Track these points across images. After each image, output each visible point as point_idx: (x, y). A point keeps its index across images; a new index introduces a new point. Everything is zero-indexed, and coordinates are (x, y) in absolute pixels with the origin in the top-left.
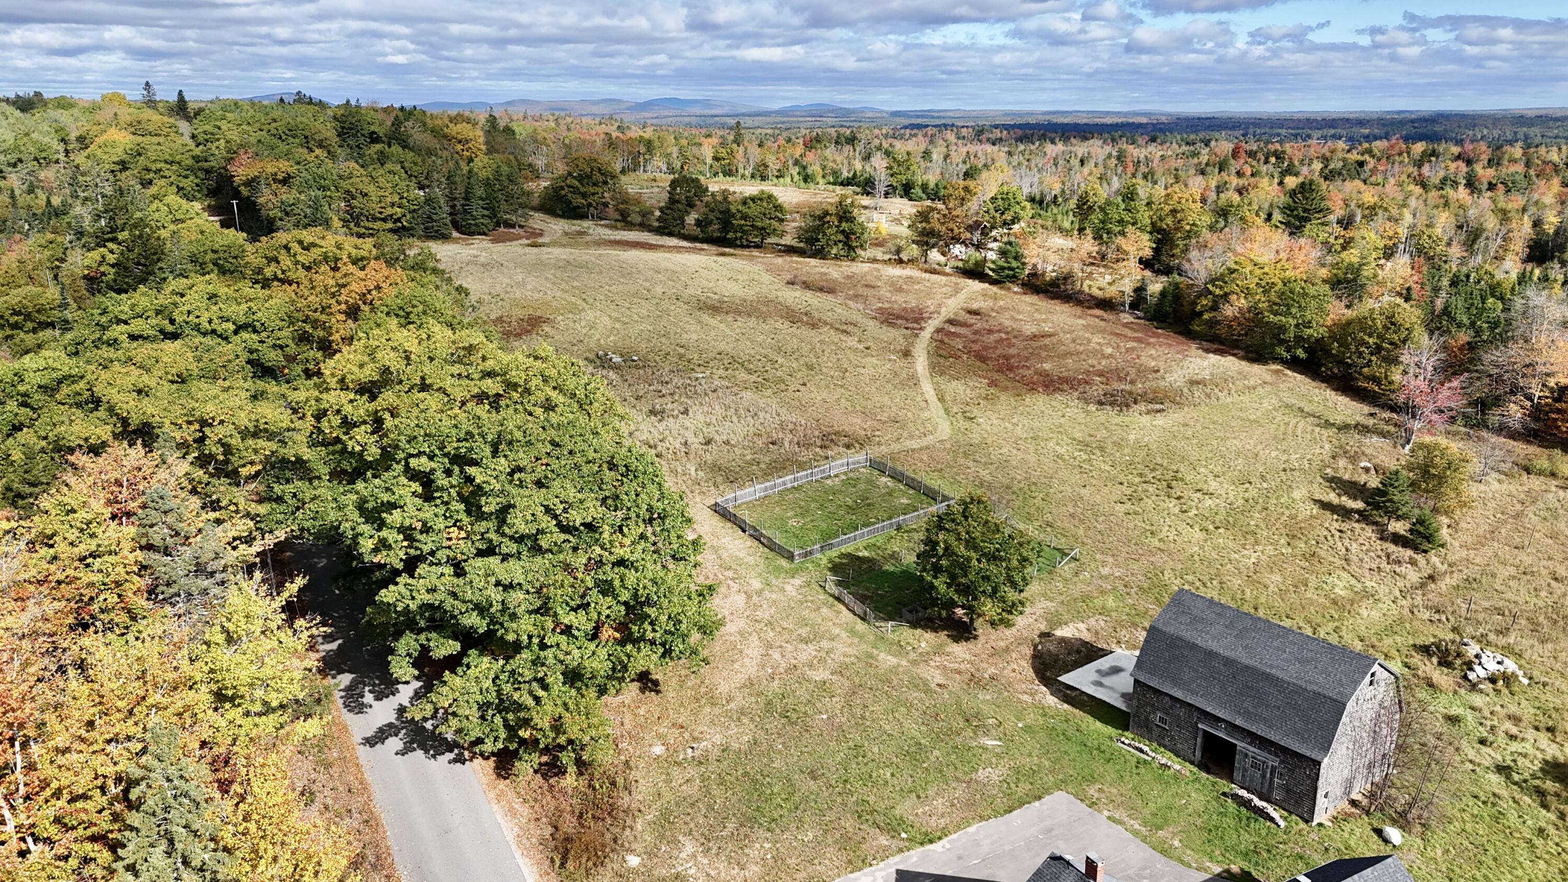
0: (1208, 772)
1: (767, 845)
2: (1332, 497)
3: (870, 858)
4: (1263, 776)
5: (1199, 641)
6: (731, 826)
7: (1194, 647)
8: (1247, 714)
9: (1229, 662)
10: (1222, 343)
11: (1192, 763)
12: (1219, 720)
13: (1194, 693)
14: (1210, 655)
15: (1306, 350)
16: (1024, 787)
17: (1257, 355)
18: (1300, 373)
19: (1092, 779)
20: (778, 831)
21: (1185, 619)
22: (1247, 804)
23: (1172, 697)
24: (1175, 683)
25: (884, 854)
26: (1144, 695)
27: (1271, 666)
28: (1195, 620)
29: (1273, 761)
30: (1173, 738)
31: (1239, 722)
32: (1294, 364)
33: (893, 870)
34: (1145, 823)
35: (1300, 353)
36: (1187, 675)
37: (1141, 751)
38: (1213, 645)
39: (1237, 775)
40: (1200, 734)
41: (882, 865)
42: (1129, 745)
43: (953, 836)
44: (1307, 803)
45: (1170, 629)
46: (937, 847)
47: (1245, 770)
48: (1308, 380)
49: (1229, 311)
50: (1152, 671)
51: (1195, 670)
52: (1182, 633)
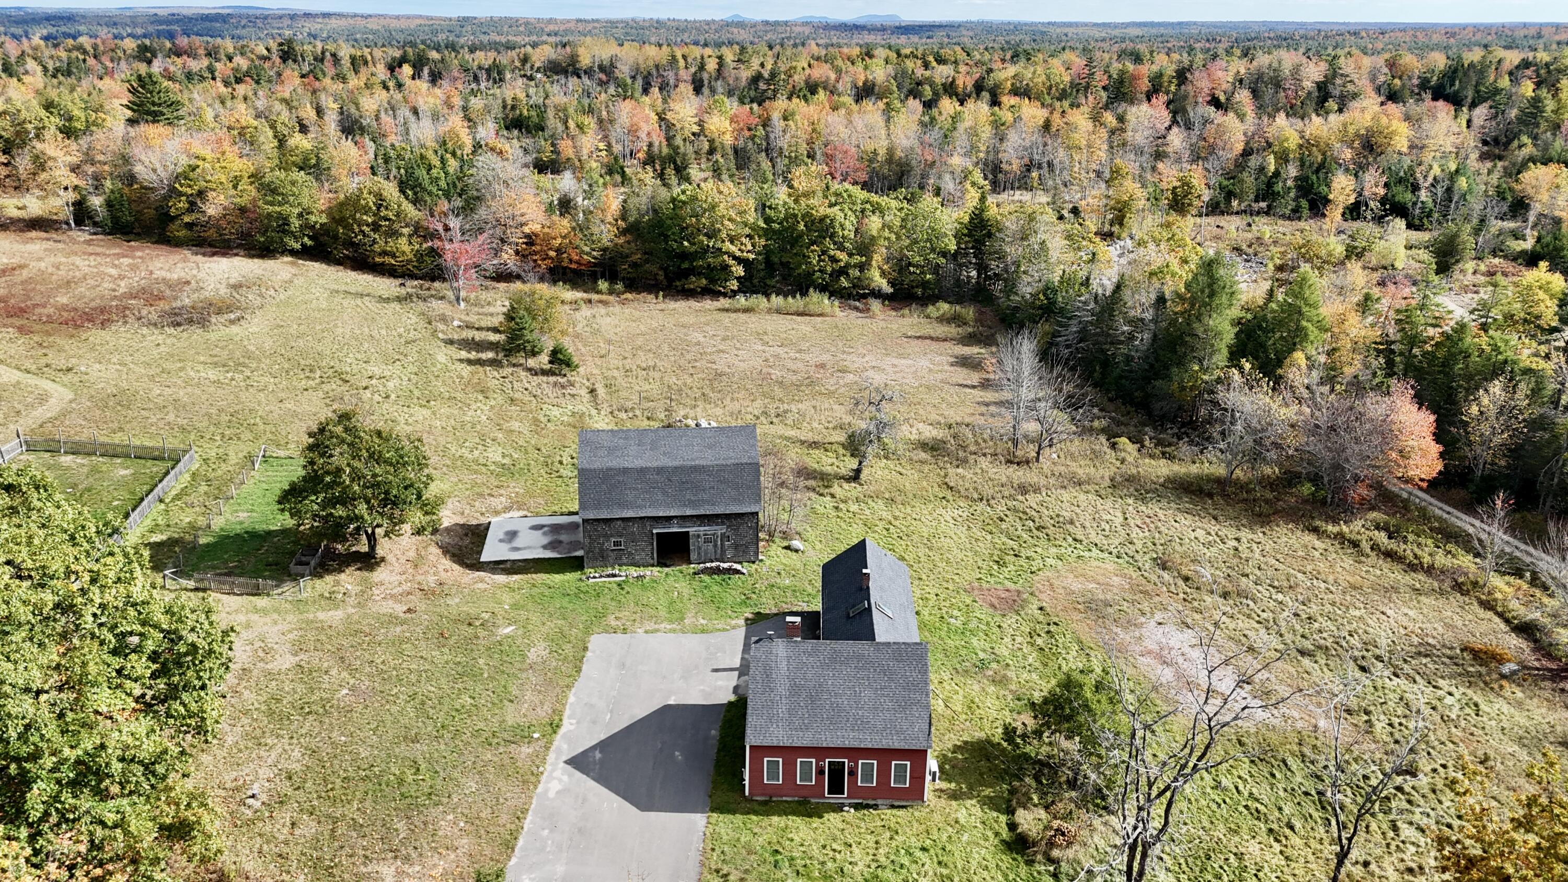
0: (667, 566)
1: (451, 817)
3: (534, 769)
4: (715, 546)
5: (626, 465)
6: (401, 825)
7: (625, 471)
8: (692, 504)
9: (660, 470)
10: (210, 245)
11: (653, 566)
12: (669, 519)
13: (644, 506)
14: (642, 471)
15: (309, 236)
16: (568, 649)
17: (265, 251)
18: (311, 260)
19: (600, 616)
20: (445, 800)
21: (601, 453)
22: (718, 571)
23: (623, 519)
24: (623, 505)
25: (540, 758)
26: (596, 530)
27: (693, 460)
28: (611, 451)
29: (720, 530)
30: (630, 554)
31: (687, 512)
32: (306, 253)
33: (562, 765)
34: (671, 621)
36: (630, 496)
37: (614, 576)
38: (639, 463)
39: (693, 556)
40: (655, 537)
41: (548, 767)
42: (601, 576)
43: (567, 713)
44: (752, 549)
45: (597, 465)
46: (567, 725)
47: (699, 548)
49: (212, 209)
50: (598, 506)
51: (635, 489)
52: (610, 464)
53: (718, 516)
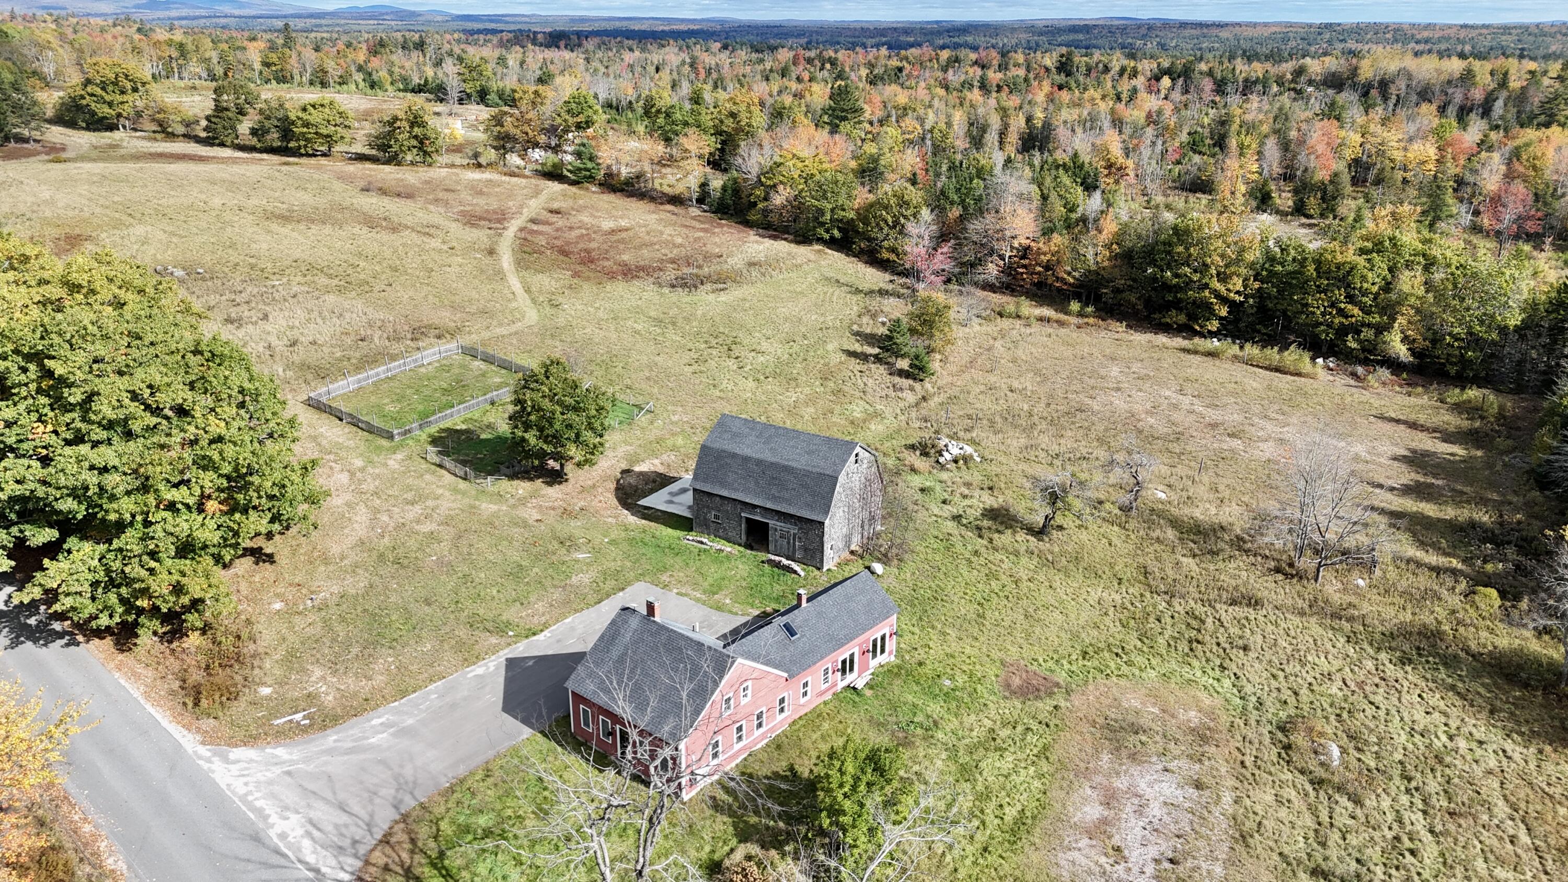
0: (752, 548)
1: (390, 659)
2: (857, 347)
3: (483, 655)
4: (789, 543)
5: (738, 451)
6: (355, 650)
7: (734, 456)
8: (774, 498)
9: (759, 462)
10: (775, 230)
11: (740, 545)
12: (755, 507)
13: (736, 490)
14: (746, 459)
15: (840, 229)
16: (610, 584)
17: (803, 238)
18: (838, 251)
19: (665, 569)
20: (399, 647)
21: (726, 436)
22: (778, 565)
23: (721, 497)
24: (723, 485)
25: (495, 650)
26: (702, 500)
27: (788, 460)
28: (735, 435)
29: (794, 530)
30: (725, 529)
31: (769, 505)
32: (832, 243)
33: (503, 659)
34: (705, 592)
35: (836, 233)
36: (731, 477)
37: (702, 543)
38: (748, 452)
39: (771, 547)
40: (744, 521)
41: (493, 657)
42: (693, 541)
43: (553, 628)
44: (818, 555)
45: (716, 445)
46: (541, 637)
47: (776, 541)
48: (843, 256)
49: (778, 200)
50: (705, 480)
51: (736, 473)
52: (726, 447)
53: (792, 516)
